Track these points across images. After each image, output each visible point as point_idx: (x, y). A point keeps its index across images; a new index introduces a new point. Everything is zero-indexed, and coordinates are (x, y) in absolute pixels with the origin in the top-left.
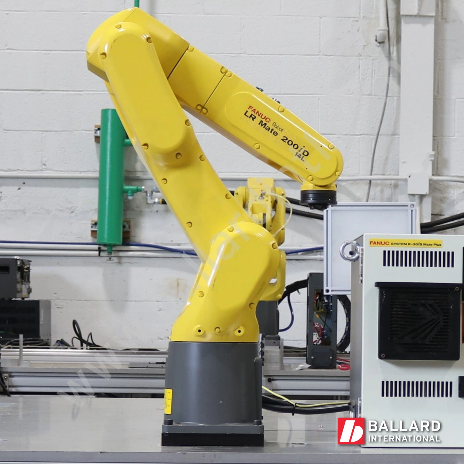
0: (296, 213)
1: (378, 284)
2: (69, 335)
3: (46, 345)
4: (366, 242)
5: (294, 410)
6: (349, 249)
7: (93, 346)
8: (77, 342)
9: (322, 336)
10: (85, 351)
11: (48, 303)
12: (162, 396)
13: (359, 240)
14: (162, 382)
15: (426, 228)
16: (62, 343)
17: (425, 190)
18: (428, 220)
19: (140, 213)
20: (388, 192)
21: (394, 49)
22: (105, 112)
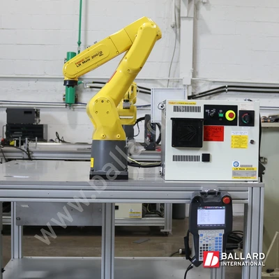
0: (140, 91)
1: (172, 119)
2: (54, 138)
3: (46, 141)
4: (167, 103)
5: (140, 166)
6: (161, 105)
7: (63, 142)
8: (58, 140)
9: (150, 138)
10: (60, 144)
11: (47, 125)
12: (90, 161)
13: (165, 102)
14: (90, 156)
15: (189, 98)
16: (52, 141)
17: (190, 83)
18: (190, 95)
19: (82, 92)
20: (175, 84)
21: (178, 30)
22: (68, 53)
